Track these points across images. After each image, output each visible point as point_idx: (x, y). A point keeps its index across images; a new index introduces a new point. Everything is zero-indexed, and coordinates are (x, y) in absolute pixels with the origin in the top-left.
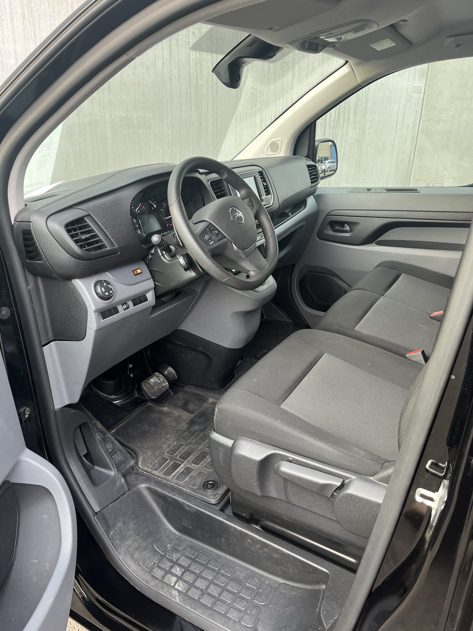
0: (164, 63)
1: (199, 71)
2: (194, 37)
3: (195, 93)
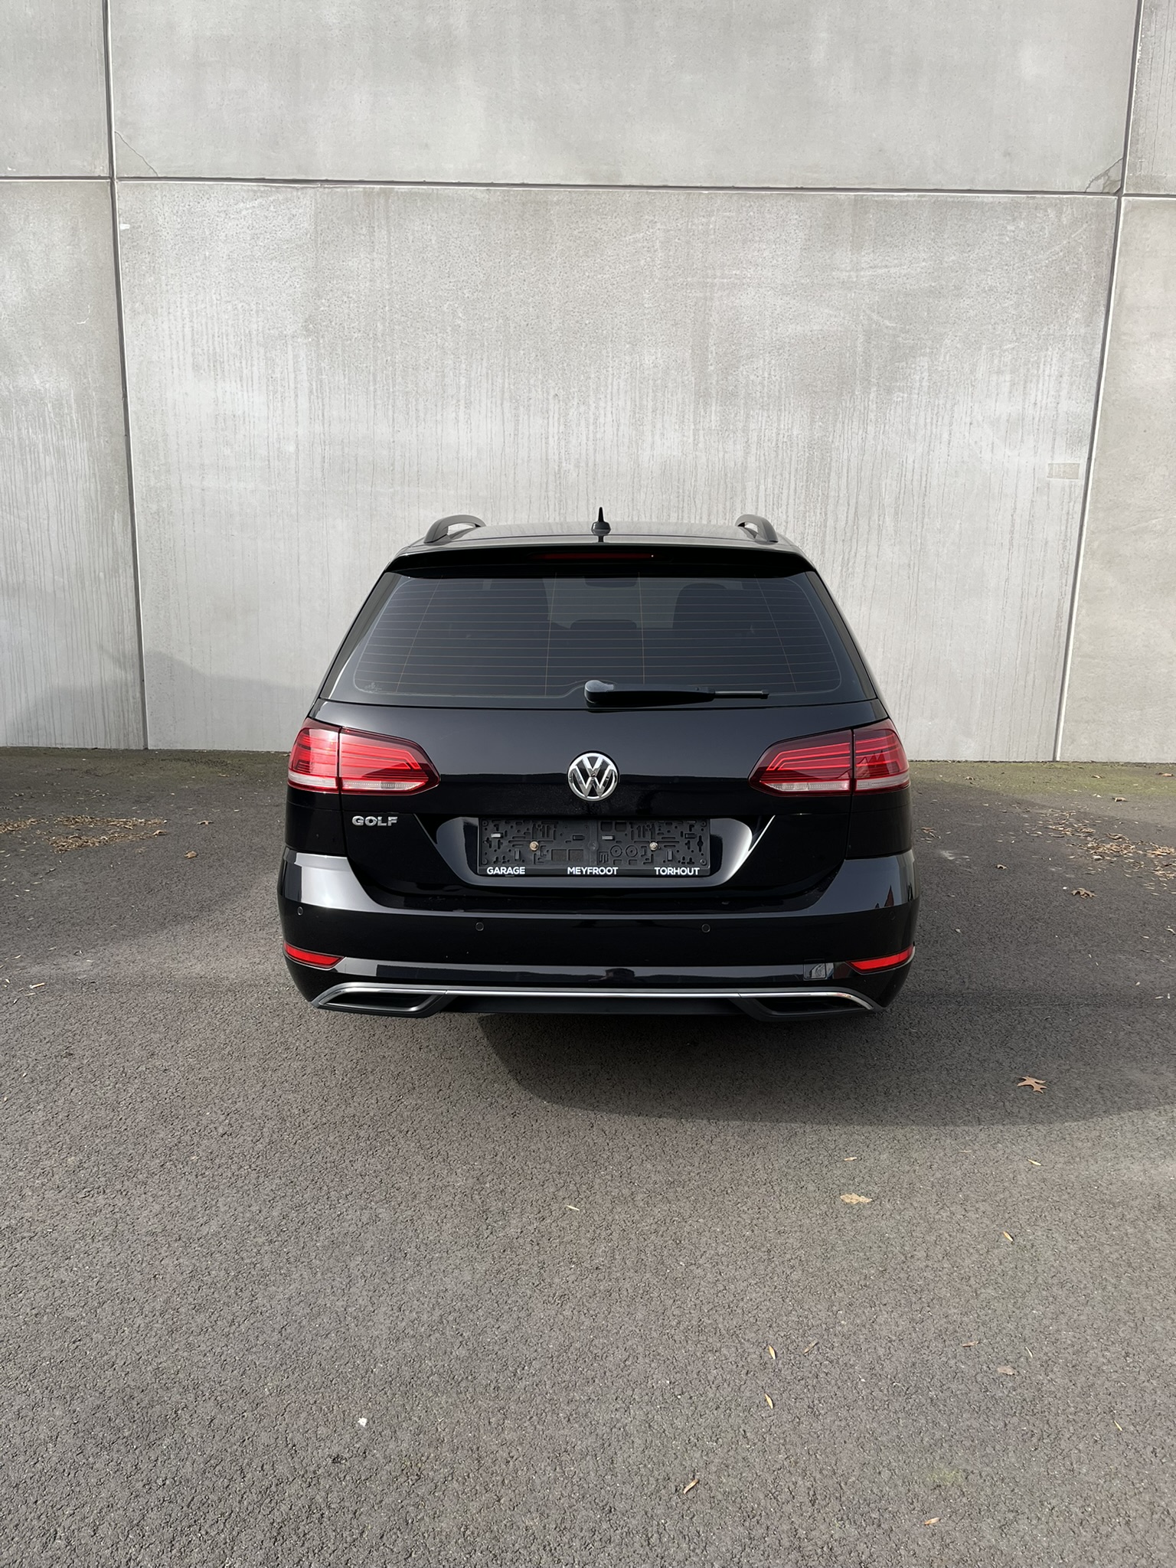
0: (506, 442)
1: (563, 451)
2: (557, 401)
3: (556, 482)
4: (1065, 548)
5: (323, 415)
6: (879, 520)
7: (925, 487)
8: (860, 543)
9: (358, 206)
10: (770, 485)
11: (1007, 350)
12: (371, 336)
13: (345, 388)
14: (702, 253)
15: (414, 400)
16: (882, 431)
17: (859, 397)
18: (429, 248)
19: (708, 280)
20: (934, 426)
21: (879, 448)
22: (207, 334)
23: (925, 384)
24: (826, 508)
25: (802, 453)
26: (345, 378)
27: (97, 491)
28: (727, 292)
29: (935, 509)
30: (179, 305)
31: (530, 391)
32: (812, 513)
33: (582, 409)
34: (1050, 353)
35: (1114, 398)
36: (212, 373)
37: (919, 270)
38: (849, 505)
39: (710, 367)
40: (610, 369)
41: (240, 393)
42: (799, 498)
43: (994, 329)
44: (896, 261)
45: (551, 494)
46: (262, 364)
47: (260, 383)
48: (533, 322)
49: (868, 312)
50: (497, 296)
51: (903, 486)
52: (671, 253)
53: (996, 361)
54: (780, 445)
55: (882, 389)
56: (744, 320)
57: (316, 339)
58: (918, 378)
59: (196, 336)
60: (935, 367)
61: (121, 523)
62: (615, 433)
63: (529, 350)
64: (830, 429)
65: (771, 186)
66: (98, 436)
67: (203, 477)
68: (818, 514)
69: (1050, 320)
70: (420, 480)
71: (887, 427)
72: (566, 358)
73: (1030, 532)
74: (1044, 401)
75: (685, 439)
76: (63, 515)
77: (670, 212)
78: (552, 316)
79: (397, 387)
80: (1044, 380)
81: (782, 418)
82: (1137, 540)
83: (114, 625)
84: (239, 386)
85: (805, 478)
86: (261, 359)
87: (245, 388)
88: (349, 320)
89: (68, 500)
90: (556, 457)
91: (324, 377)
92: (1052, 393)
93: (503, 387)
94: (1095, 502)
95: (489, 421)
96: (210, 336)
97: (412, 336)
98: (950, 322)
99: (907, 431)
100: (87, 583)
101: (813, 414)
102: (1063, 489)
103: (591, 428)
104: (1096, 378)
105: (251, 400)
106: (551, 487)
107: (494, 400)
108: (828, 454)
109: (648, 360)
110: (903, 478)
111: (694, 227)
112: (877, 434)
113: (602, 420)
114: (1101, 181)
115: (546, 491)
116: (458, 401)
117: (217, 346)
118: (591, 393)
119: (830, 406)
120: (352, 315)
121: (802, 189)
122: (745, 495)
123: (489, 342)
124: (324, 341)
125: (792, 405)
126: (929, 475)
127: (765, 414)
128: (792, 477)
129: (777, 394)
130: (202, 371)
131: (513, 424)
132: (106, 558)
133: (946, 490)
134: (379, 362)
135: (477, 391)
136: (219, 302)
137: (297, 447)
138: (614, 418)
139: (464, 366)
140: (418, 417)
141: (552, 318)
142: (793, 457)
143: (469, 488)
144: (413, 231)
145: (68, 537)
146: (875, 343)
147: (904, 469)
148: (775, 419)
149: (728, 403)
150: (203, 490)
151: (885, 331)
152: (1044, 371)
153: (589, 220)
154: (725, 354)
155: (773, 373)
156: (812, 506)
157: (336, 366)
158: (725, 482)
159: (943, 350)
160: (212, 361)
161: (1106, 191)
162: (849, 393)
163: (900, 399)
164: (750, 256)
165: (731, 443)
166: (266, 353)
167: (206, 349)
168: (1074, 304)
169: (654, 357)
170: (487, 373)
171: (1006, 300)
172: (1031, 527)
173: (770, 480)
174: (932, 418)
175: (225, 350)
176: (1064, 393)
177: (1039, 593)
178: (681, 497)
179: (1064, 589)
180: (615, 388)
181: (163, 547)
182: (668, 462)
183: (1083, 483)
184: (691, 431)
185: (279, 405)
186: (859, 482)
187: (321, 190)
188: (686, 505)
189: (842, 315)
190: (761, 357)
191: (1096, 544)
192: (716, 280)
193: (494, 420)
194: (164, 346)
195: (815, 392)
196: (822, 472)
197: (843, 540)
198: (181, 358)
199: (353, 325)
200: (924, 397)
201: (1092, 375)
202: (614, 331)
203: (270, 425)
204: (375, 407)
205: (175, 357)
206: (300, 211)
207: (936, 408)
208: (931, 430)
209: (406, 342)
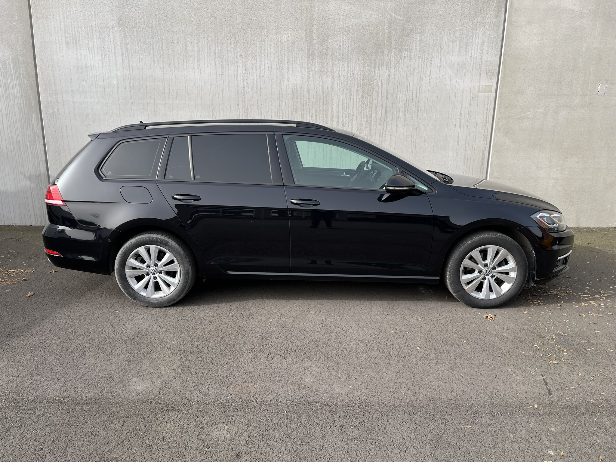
0: (218, 78)
2: (241, 58)
3: (242, 97)
5: (129, 65)
6: (397, 114)
7: (419, 98)
8: (388, 125)
10: (344, 98)
11: (457, 30)
12: (150, 26)
13: (139, 53)
15: (172, 58)
16: (397, 72)
17: (386, 54)
20: (423, 68)
21: (396, 79)
22: (72, 27)
23: (418, 47)
24: (371, 109)
25: (360, 82)
26: (138, 47)
27: (24, 104)
28: (321, 3)
29: (423, 108)
30: (58, 13)
31: (228, 53)
32: (365, 111)
33: (253, 62)
34: (478, 32)
35: (509, 53)
36: (75, 46)
38: (382, 107)
39: (314, 41)
40: (266, 42)
41: (88, 55)
42: (358, 104)
43: (451, 20)
45: (240, 103)
46: (98, 41)
47: (98, 50)
48: (228, 19)
49: (390, 12)
50: (210, 6)
51: (408, 97)
53: (452, 36)
54: (349, 78)
55: (397, 50)
56: (330, 17)
57: (123, 28)
58: (414, 45)
59: (66, 29)
60: (423, 39)
61: (36, 119)
62: (270, 73)
63: (227, 33)
64: (373, 70)
66: (23, 78)
67: (73, 96)
68: (368, 111)
69: (478, 15)
70: (177, 97)
71: (400, 69)
72: (244, 37)
73: (469, 119)
74: (475, 55)
75: (303, 76)
76: (9, 116)
78: (237, 16)
79: (164, 52)
80: (475, 45)
81: (350, 65)
82: (520, 122)
83: (35, 168)
84: (88, 52)
85: (361, 94)
86: (98, 39)
87: (91, 53)
88: (139, 19)
89: (11, 109)
90: (242, 85)
91: (128, 47)
92: (479, 51)
93: (215, 52)
94: (499, 104)
95: (209, 68)
96: (73, 28)
97: (170, 26)
98: (430, 16)
99: (409, 71)
100: (22, 148)
101: (364, 63)
102: (485, 98)
103: (258, 71)
104: (501, 43)
105: (94, 58)
106: (240, 100)
107: (211, 57)
108: (372, 83)
109: (284, 38)
110: (408, 94)
112: (395, 72)
113: (263, 67)
115: (238, 102)
116: (194, 58)
117: (77, 34)
118: (257, 54)
119: (373, 59)
120: (140, 16)
122: (333, 103)
123: (208, 29)
124: (128, 30)
125: (354, 59)
126: (420, 92)
127: (341, 63)
128: (355, 95)
129: (347, 53)
130: (70, 45)
131: (221, 70)
132: (30, 136)
133: (429, 99)
134: (155, 39)
135: (203, 54)
136: (76, 12)
137: (118, 81)
138: (269, 65)
139: (196, 41)
140: (175, 66)
141: (237, 17)
142: (355, 84)
143: (201, 101)
145: (12, 126)
146: (394, 28)
147: (408, 89)
148: (346, 65)
149: (323, 58)
150: (74, 102)
151: (398, 22)
152: (475, 40)
154: (321, 34)
155: (344, 43)
156: (365, 108)
158: (323, 97)
159: (426, 31)
160: (74, 40)
162: (381, 52)
163: (406, 55)
165: (325, 77)
166: (100, 35)
167: (71, 35)
168: (489, 7)
169: (287, 36)
170: (207, 45)
171: (457, 6)
172: (469, 116)
173: (344, 95)
174: (422, 64)
175: (80, 34)
176: (485, 51)
177: (474, 147)
178: (302, 104)
179: (485, 146)
180: (269, 51)
181: (56, 130)
182: (296, 87)
183: (494, 95)
184: (306, 72)
185: (108, 61)
186: (387, 96)
188: (305, 108)
189: (377, 14)
190: (339, 35)
191: (500, 125)
193: (211, 67)
194: (52, 33)
195: (365, 52)
196: (369, 91)
197: (380, 124)
198: (60, 39)
199: (141, 21)
200: (417, 54)
201: (498, 42)
202: (267, 23)
203: (104, 71)
204: (154, 61)
205: (57, 38)
207: (423, 59)
208: (421, 70)
209: (167, 29)
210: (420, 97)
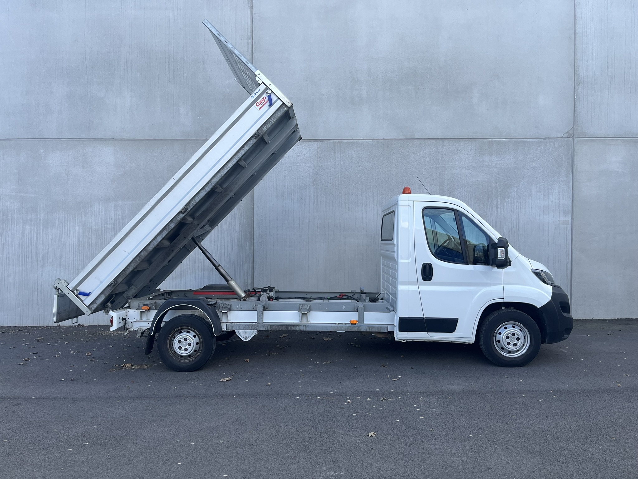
4: (566, 247)
5: (318, 209)
9: (331, 146)
11: (541, 185)
13: (325, 201)
14: (441, 157)
17: (495, 200)
18: (353, 158)
19: (444, 166)
20: (520, 209)
23: (515, 196)
26: (325, 198)
27: (242, 236)
28: (450, 169)
34: (555, 186)
36: (282, 197)
37: (511, 161)
43: (537, 179)
44: (503, 159)
49: (495, 174)
51: (511, 228)
52: (431, 158)
53: (538, 189)
55: (502, 198)
56: (456, 178)
57: (316, 186)
58: (513, 194)
59: (277, 187)
60: (518, 191)
61: (249, 246)
63: (386, 188)
64: (486, 211)
65: (462, 138)
66: (243, 219)
67: (277, 231)
69: (554, 176)
70: (350, 230)
71: (504, 209)
73: (554, 242)
74: (555, 201)
76: (230, 244)
77: (431, 146)
79: (342, 201)
80: (554, 194)
82: (590, 244)
83: (244, 281)
84: (291, 202)
86: (298, 193)
87: (293, 202)
89: (232, 239)
91: (319, 198)
92: (557, 198)
93: (377, 200)
94: (575, 232)
95: (373, 210)
96: (282, 186)
98: (522, 177)
99: (511, 211)
100: (236, 267)
101: (480, 206)
102: (565, 228)
105: (294, 206)
107: (374, 204)
110: (511, 226)
111: (438, 150)
112: (501, 212)
114: (567, 134)
116: (363, 204)
117: (283, 189)
120: (328, 179)
121: (472, 138)
123: (373, 186)
124: (319, 187)
126: (519, 224)
130: (278, 197)
132: (243, 257)
133: (525, 229)
134: (337, 193)
135: (369, 201)
136: (285, 176)
137: (309, 220)
139: (364, 194)
140: (349, 210)
141: (393, 178)
144: (348, 153)
145: (230, 251)
146: (498, 184)
147: (511, 223)
150: (277, 234)
151: (501, 180)
152: (554, 191)
153: (405, 149)
155: (466, 193)
157: (323, 194)
159: (520, 185)
161: (569, 137)
162: (491, 199)
164: (456, 158)
166: (300, 191)
167: (280, 190)
168: (561, 171)
170: (372, 196)
171: (540, 170)
172: (554, 240)
174: (519, 206)
176: (561, 198)
177: (560, 262)
179: (568, 261)
181: (263, 254)
183: (571, 226)
185: (303, 207)
187: (319, 142)
189: (487, 175)
191: (577, 246)
192: (446, 166)
194: (266, 190)
195: (480, 199)
198: (272, 193)
199: (328, 182)
200: (516, 200)
201: (570, 192)
203: (300, 214)
204: (335, 207)
206: (313, 148)
207: (520, 203)
208: (519, 210)
209: (346, 187)
210: (519, 228)
